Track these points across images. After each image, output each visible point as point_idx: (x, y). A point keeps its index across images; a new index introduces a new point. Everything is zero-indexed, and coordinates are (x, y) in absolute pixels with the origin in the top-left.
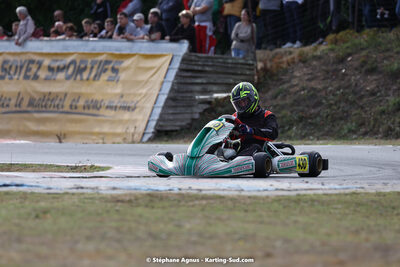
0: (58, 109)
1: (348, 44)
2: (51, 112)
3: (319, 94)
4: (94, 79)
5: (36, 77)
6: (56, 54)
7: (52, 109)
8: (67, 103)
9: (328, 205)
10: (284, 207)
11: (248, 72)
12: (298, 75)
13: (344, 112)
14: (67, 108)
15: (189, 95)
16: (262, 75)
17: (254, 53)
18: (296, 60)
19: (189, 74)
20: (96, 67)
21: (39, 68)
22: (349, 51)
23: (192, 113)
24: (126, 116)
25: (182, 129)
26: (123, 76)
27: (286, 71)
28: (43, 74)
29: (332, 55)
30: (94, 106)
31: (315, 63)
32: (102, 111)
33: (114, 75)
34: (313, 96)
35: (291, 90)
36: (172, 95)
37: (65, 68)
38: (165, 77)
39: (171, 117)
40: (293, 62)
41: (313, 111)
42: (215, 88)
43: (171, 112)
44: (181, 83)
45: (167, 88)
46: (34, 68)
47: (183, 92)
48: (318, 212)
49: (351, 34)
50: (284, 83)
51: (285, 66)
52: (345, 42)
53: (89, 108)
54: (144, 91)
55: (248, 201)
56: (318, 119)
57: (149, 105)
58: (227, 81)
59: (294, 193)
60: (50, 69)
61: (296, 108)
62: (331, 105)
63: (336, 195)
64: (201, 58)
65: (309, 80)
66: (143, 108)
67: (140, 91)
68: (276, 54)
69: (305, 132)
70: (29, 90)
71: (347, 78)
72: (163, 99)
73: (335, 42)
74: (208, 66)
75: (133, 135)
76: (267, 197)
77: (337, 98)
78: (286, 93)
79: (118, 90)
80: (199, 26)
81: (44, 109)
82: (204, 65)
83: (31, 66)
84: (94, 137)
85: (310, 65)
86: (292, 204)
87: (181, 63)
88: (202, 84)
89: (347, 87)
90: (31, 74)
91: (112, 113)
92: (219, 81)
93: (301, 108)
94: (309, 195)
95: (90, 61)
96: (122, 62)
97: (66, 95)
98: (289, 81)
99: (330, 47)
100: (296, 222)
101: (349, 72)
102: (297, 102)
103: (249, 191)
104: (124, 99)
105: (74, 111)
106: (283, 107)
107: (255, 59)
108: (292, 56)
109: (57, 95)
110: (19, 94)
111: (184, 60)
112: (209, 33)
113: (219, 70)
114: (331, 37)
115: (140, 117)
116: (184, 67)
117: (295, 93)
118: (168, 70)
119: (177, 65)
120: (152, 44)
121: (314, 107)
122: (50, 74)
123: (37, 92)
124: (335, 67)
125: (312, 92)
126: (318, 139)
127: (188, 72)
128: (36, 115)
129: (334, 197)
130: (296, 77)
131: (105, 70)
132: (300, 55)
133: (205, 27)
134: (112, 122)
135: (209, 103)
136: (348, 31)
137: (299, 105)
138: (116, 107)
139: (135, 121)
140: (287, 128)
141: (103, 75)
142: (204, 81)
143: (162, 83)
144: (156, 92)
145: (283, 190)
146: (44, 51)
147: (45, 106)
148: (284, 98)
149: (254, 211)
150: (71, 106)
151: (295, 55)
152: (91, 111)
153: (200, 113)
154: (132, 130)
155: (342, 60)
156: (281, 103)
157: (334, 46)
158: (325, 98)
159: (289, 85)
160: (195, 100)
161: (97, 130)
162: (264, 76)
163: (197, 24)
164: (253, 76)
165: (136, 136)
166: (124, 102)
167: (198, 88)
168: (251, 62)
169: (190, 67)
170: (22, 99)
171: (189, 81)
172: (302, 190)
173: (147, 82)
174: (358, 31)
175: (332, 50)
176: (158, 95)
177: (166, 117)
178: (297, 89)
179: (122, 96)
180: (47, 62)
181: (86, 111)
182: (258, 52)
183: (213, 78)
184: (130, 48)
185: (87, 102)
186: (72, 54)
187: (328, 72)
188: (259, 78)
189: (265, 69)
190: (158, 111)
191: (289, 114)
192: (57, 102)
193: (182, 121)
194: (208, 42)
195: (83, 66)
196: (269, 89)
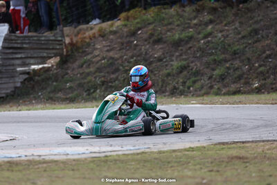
1: (138, 20)
3: (116, 63)
9: (126, 163)
10: (98, 166)
11: (58, 47)
12: (99, 47)
15: (12, 68)
16: (69, 48)
17: (62, 31)
18: (97, 35)
19: (11, 51)
22: (139, 25)
23: (15, 82)
25: (7, 96)
27: (88, 45)
29: (125, 30)
31: (111, 37)
34: (112, 64)
35: (94, 60)
40: (94, 37)
41: (113, 76)
42: (32, 61)
44: (5, 59)
47: (6, 66)
48: (120, 168)
49: (140, 12)
50: (88, 54)
51: (87, 40)
52: (135, 18)
55: (74, 163)
56: (117, 82)
58: (41, 55)
59: (103, 155)
61: (97, 74)
62: (127, 70)
63: (132, 154)
65: (108, 51)
68: (80, 30)
69: (107, 94)
71: (138, 48)
73: (127, 19)
74: (25, 43)
76: (86, 159)
77: (131, 65)
78: (89, 63)
80: (13, 9)
82: (22, 43)
85: (108, 38)
86: (102, 163)
87: (3, 42)
88: (21, 58)
89: (139, 56)
92: (35, 55)
93: (102, 74)
94: (113, 156)
98: (91, 53)
99: (123, 23)
101: (139, 43)
102: (99, 70)
103: (73, 155)
106: (88, 74)
107: (63, 36)
108: (93, 31)
111: (6, 40)
112: (23, 15)
113: (35, 46)
114: (123, 15)
116: (6, 45)
117: (97, 62)
121: (113, 73)
124: (128, 39)
125: (111, 61)
127: (9, 49)
129: (130, 157)
130: (97, 49)
132: (100, 30)
133: (19, 11)
135: (28, 73)
136: (137, 9)
137: (100, 72)
140: (92, 91)
142: (23, 56)
145: (95, 152)
148: (89, 66)
149: (78, 170)
151: (95, 30)
153: (21, 82)
155: (133, 34)
156: (87, 71)
157: (126, 22)
158: (122, 65)
159: (92, 56)
160: (17, 72)
162: (72, 49)
163: (12, 8)
164: (62, 49)
167: (18, 62)
168: (60, 39)
169: (11, 45)
171: (11, 56)
172: (108, 152)
174: (145, 9)
175: (126, 25)
178: (99, 58)
182: (65, 29)
183: (30, 53)
187: (122, 44)
188: (67, 51)
189: (71, 44)
191: (94, 79)
193: (7, 89)
194: (22, 22)
196: (76, 60)
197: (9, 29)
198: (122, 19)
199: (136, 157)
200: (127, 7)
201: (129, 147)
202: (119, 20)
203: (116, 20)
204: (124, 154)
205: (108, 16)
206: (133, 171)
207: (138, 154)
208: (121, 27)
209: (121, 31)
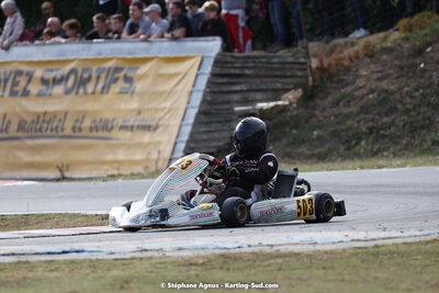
0: (57, 132)
1: (427, 31)
2: (48, 137)
3: (392, 98)
4: (102, 92)
5: (26, 93)
6: (51, 62)
7: (49, 133)
8: (68, 125)
9: (409, 256)
10: (363, 261)
11: (299, 74)
12: (364, 73)
13: (425, 118)
14: (68, 131)
15: (226, 106)
16: (318, 75)
17: (306, 48)
18: (361, 55)
19: (225, 80)
20: (103, 76)
21: (29, 81)
22: (429, 39)
23: (231, 130)
24: (146, 137)
26: (138, 86)
27: (348, 70)
28: (34, 88)
29: (407, 46)
30: (103, 127)
31: (384, 57)
32: (115, 133)
33: (127, 85)
34: (385, 101)
35: (356, 93)
36: (204, 108)
37: (63, 79)
38: (194, 86)
39: (204, 137)
40: (357, 57)
41: (386, 119)
42: (259, 96)
43: (203, 129)
44: (215, 93)
45: (197, 99)
46: (23, 81)
47: (218, 103)
48: (398, 264)
49: (429, 18)
50: (347, 85)
51: (346, 63)
52: (421, 28)
53: (97, 131)
54: (168, 104)
55: (325, 257)
56: (392, 129)
57: (176, 122)
58: (273, 86)
59: (372, 244)
60: (44, 81)
61: (362, 116)
62: (409, 110)
63: (417, 243)
64: (239, 58)
65: (378, 79)
66: (167, 126)
67: (163, 105)
68: (335, 46)
69: (376, 147)
70: (17, 109)
71: (427, 75)
72: (193, 113)
73: (410, 28)
74: (248, 68)
75: (157, 162)
76: (344, 250)
77: (415, 102)
78: (349, 99)
79: (134, 105)
80: (227, 15)
81: (38, 134)
82: (243, 68)
83: (18, 78)
84: (106, 167)
85: (379, 60)
86: (371, 258)
87: (214, 66)
88: (241, 91)
89: (428, 87)
90: (19, 89)
91: (128, 134)
92: (263, 87)
93: (370, 116)
94: (388, 245)
95: (94, 68)
96: (137, 68)
97: (66, 114)
98: (353, 83)
99: (403, 35)
100: (376, 278)
101: (428, 67)
102: (365, 109)
103: (324, 244)
104: (142, 116)
105: (77, 134)
106: (347, 116)
107: (307, 56)
109: (55, 115)
110: (5, 116)
111: (217, 62)
112: (242, 24)
113: (263, 73)
114: (403, 22)
115: (164, 138)
116: (218, 71)
117: (362, 98)
118: (197, 75)
119: (208, 69)
120: (174, 44)
121: (387, 115)
122: (44, 88)
123: (28, 113)
124: (410, 61)
125: (383, 95)
126: (394, 156)
127: (223, 78)
128: (29, 142)
129: (414, 247)
130: (361, 76)
131: (116, 80)
132: (366, 47)
133: (236, 16)
134: (128, 147)
136: (425, 13)
137: (367, 113)
138: (132, 127)
139: (159, 143)
140: (353, 143)
141: (113, 86)
142: (245, 88)
143: (191, 93)
144: (184, 105)
145: (359, 240)
146: (36, 59)
147: (40, 129)
148: (348, 104)
149: (332, 268)
150: (74, 128)
151: (359, 47)
152: (101, 134)
154: (154, 156)
155: (419, 52)
156: (346, 111)
157: (408, 34)
158: (401, 102)
159: (353, 87)
160: (234, 113)
161: (109, 157)
162: (321, 78)
163: (224, 12)
164: (307, 77)
165: (160, 163)
166: (143, 120)
167: (236, 97)
168: (302, 60)
169: (225, 71)
170: (9, 122)
171: (225, 89)
172: (379, 239)
173: (170, 93)
175: (407, 39)
176: (186, 109)
177: (198, 137)
178: (364, 91)
179: (139, 113)
180: (39, 73)
181: (94, 134)
182: (311, 44)
183: (256, 83)
184: (147, 50)
185: (94, 121)
186: (72, 61)
187: (402, 68)
188: (314, 80)
189: (321, 69)
190: (187, 130)
191: (356, 125)
192: (55, 124)
193: (219, 140)
195: (86, 76)
196: (329, 94)
197: (222, 46)
198: (401, 29)
199: (423, 247)
200: (409, 10)
201: (412, 232)
202: (397, 30)
203: (391, 30)
204: (405, 244)
205: (379, 25)
206: (419, 270)
207: (427, 242)
208: (399, 42)
209: (399, 48)
